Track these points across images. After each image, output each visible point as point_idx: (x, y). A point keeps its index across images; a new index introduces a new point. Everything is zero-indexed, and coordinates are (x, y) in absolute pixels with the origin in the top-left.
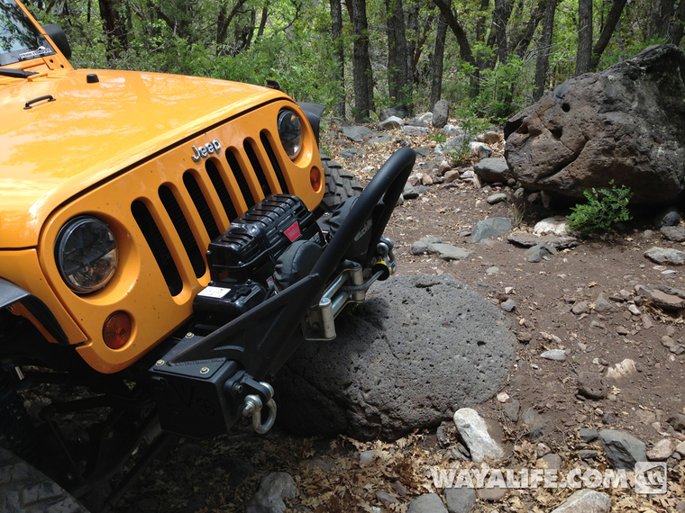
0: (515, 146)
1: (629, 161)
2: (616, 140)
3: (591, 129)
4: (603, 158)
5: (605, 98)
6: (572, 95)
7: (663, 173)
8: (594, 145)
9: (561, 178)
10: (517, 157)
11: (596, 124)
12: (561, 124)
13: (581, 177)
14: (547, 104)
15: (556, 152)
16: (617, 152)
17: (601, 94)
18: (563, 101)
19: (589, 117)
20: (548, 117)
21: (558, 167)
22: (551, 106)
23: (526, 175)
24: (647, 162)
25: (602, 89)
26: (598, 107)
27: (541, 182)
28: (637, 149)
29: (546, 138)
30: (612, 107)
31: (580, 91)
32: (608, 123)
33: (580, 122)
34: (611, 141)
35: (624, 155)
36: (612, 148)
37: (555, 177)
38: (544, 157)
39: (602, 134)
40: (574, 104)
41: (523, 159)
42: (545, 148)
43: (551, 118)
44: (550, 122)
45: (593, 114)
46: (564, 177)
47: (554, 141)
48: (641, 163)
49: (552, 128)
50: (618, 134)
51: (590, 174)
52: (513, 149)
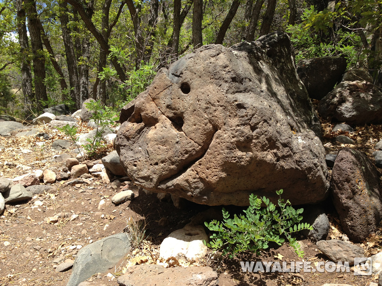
0: (128, 138)
1: (269, 156)
2: (253, 128)
3: (219, 114)
4: (239, 153)
5: (232, 75)
6: (191, 71)
7: (310, 169)
8: (225, 136)
9: (187, 181)
10: (130, 153)
11: (225, 108)
12: (182, 109)
13: (213, 179)
14: (162, 84)
15: (178, 146)
16: (256, 145)
17: (227, 69)
18: (181, 80)
19: (216, 98)
20: (164, 101)
21: (183, 167)
22: (168, 87)
23: (143, 178)
24: (290, 156)
25: (228, 63)
26: (226, 86)
27: (163, 186)
28: (277, 140)
29: (164, 128)
30: (242, 87)
31: (200, 67)
32: (241, 106)
33: (204, 105)
34: (246, 130)
35: (263, 148)
36: (249, 139)
37: (179, 180)
38: (163, 153)
39: (234, 121)
40: (195, 83)
41: (138, 155)
42: (164, 141)
43: (168, 101)
44: (168, 107)
45: (220, 95)
46: (191, 179)
47: (175, 131)
48: (284, 157)
49: (171, 115)
50: (254, 121)
51: (224, 175)
52: (125, 142)
